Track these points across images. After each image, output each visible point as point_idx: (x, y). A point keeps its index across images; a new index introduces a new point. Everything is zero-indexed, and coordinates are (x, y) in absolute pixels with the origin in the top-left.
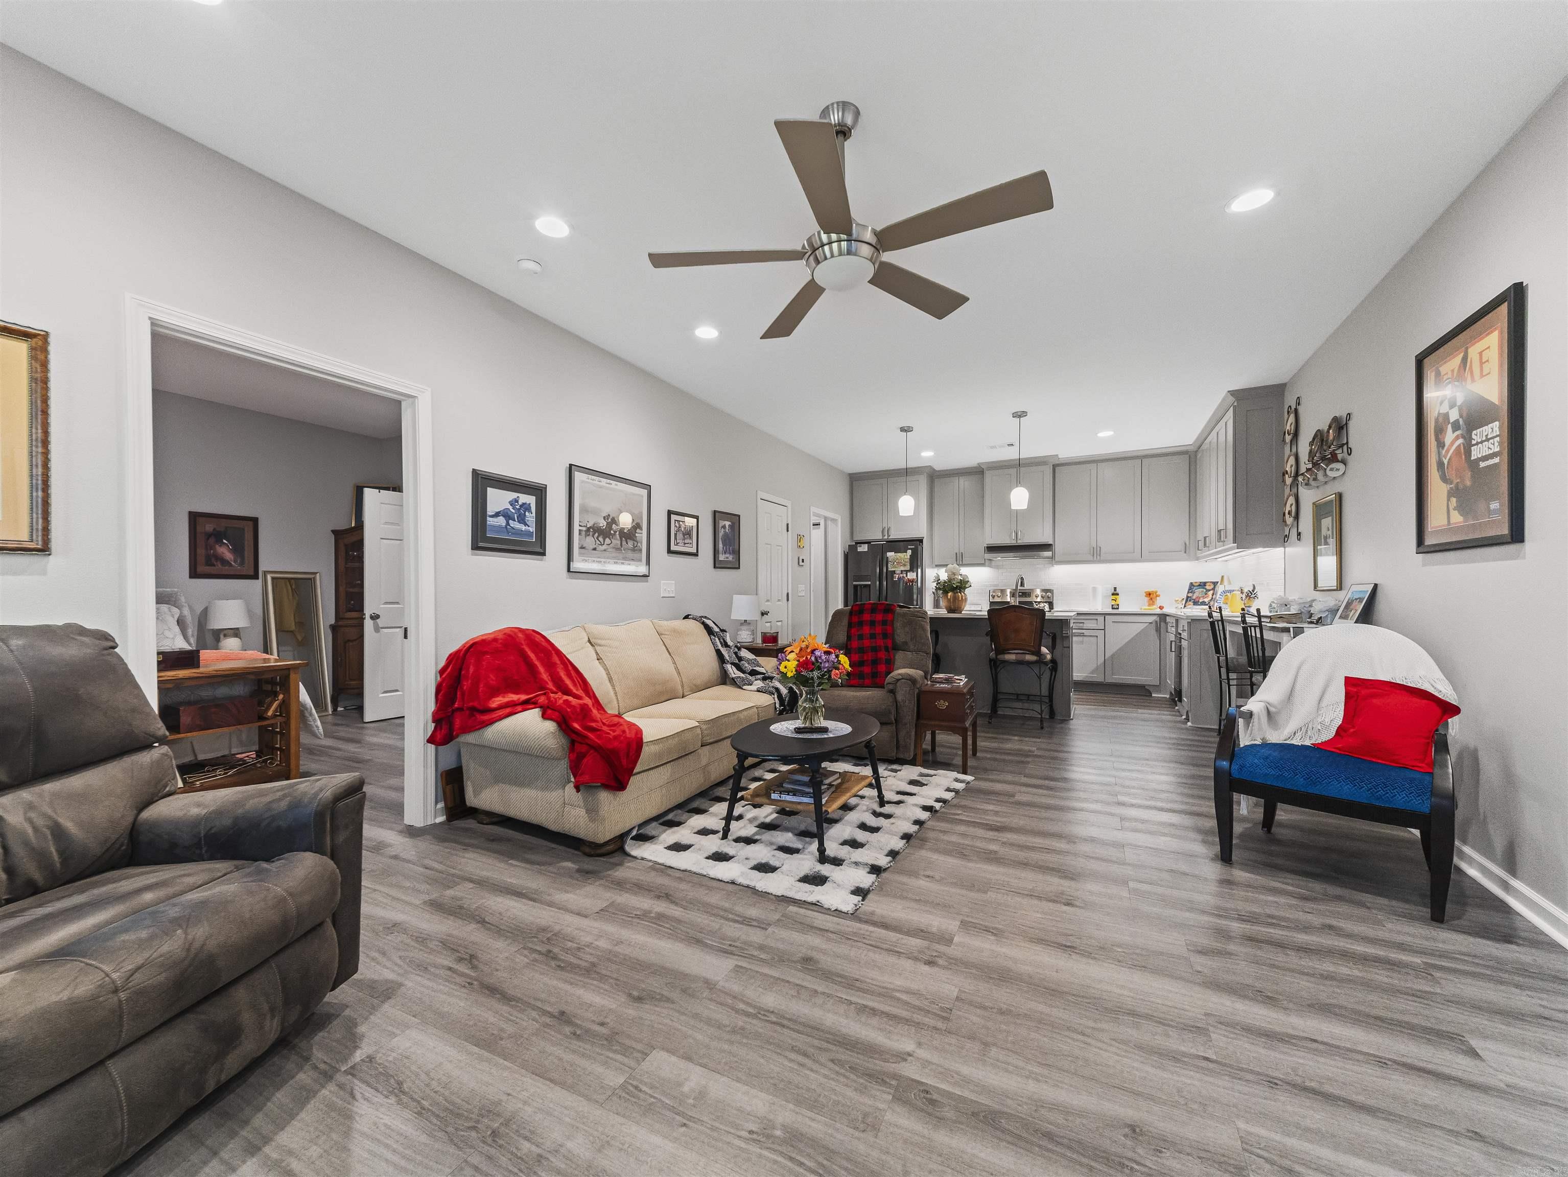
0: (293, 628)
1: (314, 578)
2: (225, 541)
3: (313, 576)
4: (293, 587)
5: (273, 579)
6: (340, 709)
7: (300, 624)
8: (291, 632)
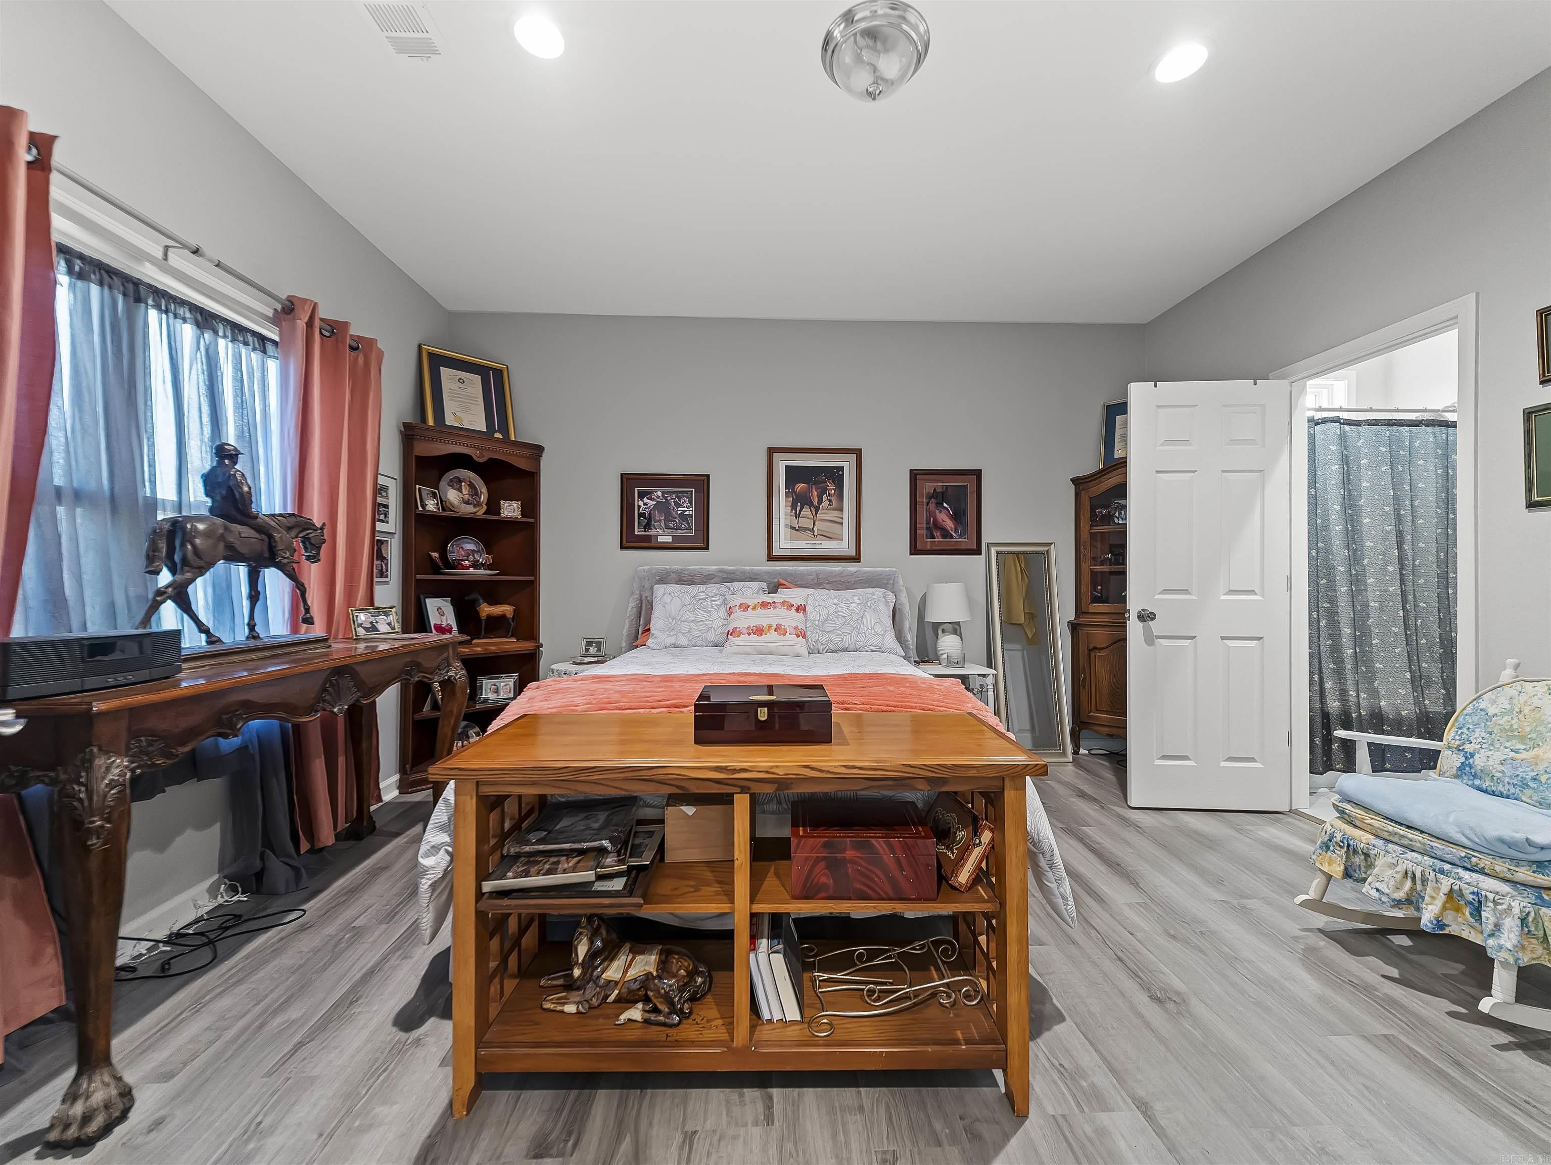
0: (1022, 620)
1: (1047, 551)
2: (945, 505)
3: (1046, 548)
4: (1023, 566)
5: (998, 553)
6: (1082, 751)
7: (1031, 616)
8: (1020, 625)
